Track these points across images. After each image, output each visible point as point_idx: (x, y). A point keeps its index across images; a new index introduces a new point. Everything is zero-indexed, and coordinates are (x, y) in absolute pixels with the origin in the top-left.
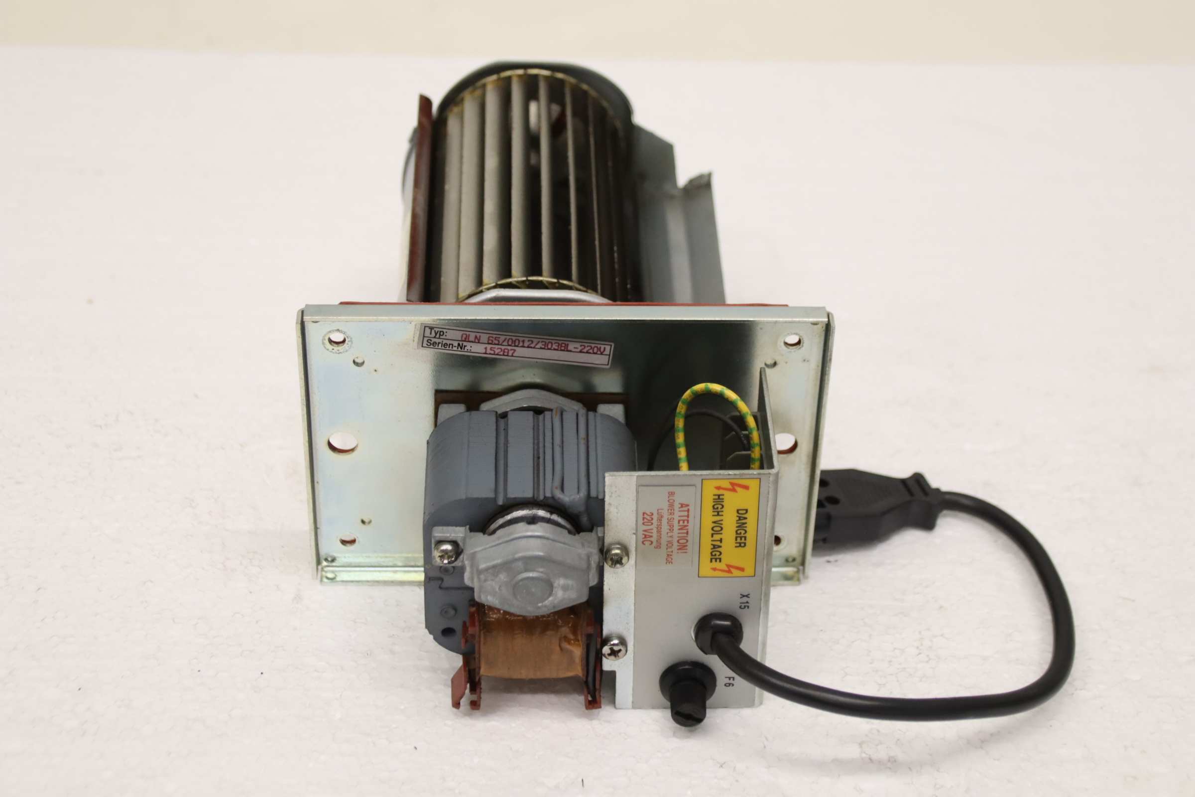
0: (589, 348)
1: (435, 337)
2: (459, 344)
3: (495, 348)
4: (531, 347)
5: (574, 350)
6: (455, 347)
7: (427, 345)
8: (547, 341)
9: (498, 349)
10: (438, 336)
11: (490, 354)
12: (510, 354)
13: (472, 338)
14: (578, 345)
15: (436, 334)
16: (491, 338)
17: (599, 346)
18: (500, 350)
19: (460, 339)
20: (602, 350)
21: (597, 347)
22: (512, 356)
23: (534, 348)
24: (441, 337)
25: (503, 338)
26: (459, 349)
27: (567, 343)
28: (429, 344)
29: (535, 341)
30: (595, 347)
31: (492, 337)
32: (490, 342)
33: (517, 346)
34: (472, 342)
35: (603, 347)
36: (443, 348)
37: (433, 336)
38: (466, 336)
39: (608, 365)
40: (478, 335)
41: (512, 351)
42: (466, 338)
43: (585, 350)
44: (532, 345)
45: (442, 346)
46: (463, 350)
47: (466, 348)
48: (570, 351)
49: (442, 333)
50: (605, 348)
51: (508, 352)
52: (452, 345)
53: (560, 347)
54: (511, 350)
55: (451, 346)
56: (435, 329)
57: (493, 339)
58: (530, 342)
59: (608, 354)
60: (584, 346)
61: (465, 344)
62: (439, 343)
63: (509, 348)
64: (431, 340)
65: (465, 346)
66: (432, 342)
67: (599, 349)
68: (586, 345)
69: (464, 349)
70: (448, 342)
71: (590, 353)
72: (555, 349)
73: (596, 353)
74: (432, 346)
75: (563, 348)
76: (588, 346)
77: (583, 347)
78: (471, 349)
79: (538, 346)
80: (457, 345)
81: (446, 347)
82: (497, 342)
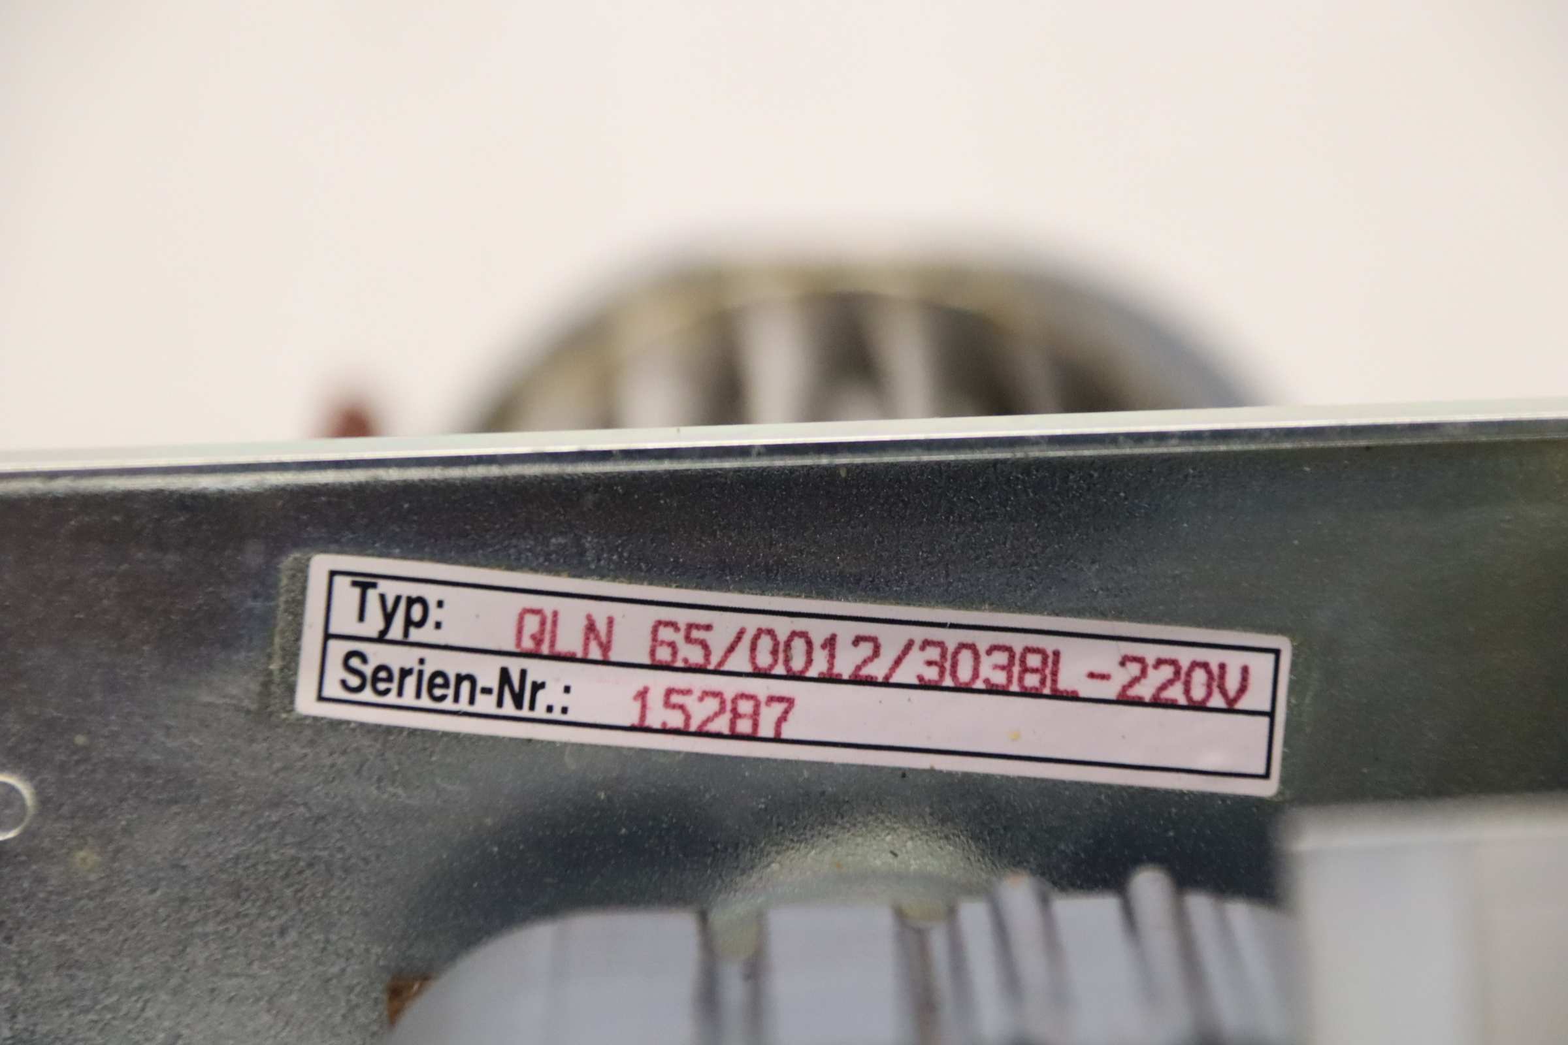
0: (1167, 672)
1: (381, 638)
2: (505, 675)
3: (688, 692)
4: (870, 682)
5: (1088, 689)
6: (487, 691)
7: (344, 683)
8: (952, 638)
9: (706, 694)
10: (396, 632)
11: (665, 731)
12: (766, 730)
13: (570, 639)
14: (1105, 657)
15: (389, 618)
16: (666, 634)
17: (1213, 658)
18: (712, 705)
19: (510, 646)
20: (1232, 683)
21: (1205, 666)
22: (777, 739)
23: (886, 684)
24: (415, 635)
25: (724, 627)
26: (509, 708)
27: (1049, 644)
28: (354, 681)
29: (892, 639)
30: (1195, 665)
31: (673, 625)
32: (664, 654)
33: (800, 677)
34: (570, 658)
35: (1235, 661)
36: (426, 701)
37: (374, 634)
38: (543, 623)
39: (1266, 776)
40: (601, 611)
41: (778, 708)
42: (538, 639)
43: (1145, 690)
44: (877, 670)
45: (418, 695)
46: (525, 712)
47: (543, 698)
48: (1073, 697)
49: (417, 612)
50: (1245, 671)
51: (755, 715)
52: (472, 679)
53: (1016, 670)
54: (772, 699)
55: (466, 686)
56: (384, 586)
57: (679, 638)
58: (866, 649)
59: (1266, 707)
60: (1140, 660)
61: (537, 670)
62: (405, 673)
63: (761, 688)
64: (364, 659)
65: (538, 687)
66: (368, 670)
67: (1217, 678)
68: (1151, 653)
69: (532, 707)
70: (453, 665)
71: (1172, 705)
72: (993, 690)
73: (1199, 707)
74: (367, 695)
75: (1032, 680)
76: (1160, 662)
77: (1134, 669)
78: (565, 700)
79: (905, 674)
80: (494, 684)
81: (443, 698)
82: (695, 655)
